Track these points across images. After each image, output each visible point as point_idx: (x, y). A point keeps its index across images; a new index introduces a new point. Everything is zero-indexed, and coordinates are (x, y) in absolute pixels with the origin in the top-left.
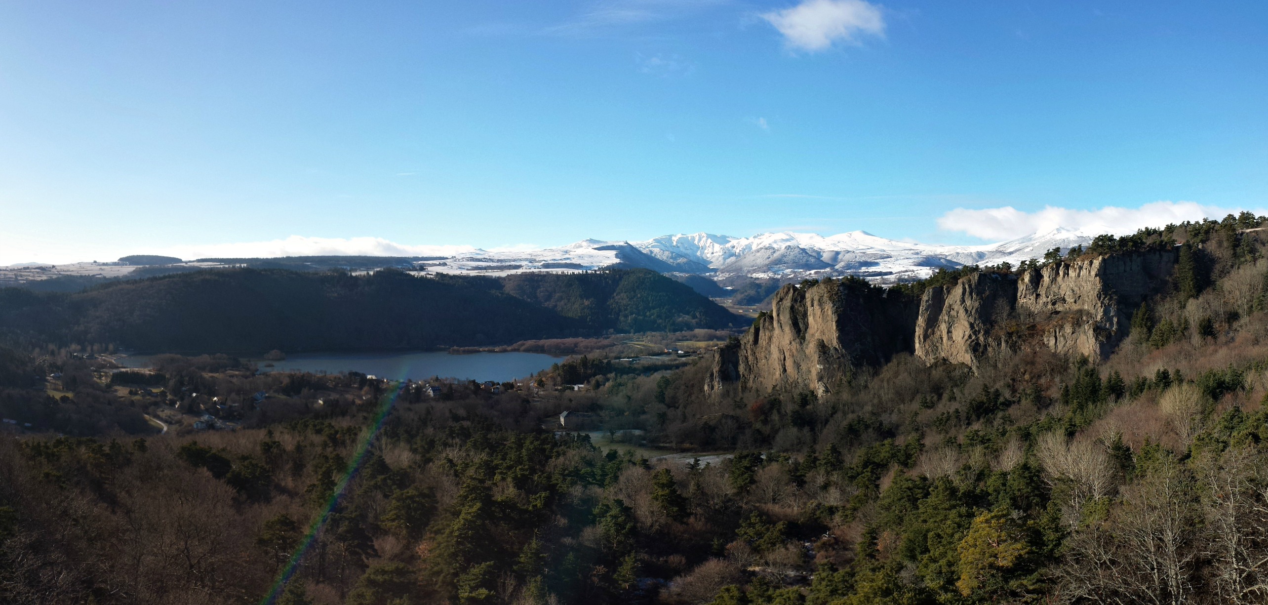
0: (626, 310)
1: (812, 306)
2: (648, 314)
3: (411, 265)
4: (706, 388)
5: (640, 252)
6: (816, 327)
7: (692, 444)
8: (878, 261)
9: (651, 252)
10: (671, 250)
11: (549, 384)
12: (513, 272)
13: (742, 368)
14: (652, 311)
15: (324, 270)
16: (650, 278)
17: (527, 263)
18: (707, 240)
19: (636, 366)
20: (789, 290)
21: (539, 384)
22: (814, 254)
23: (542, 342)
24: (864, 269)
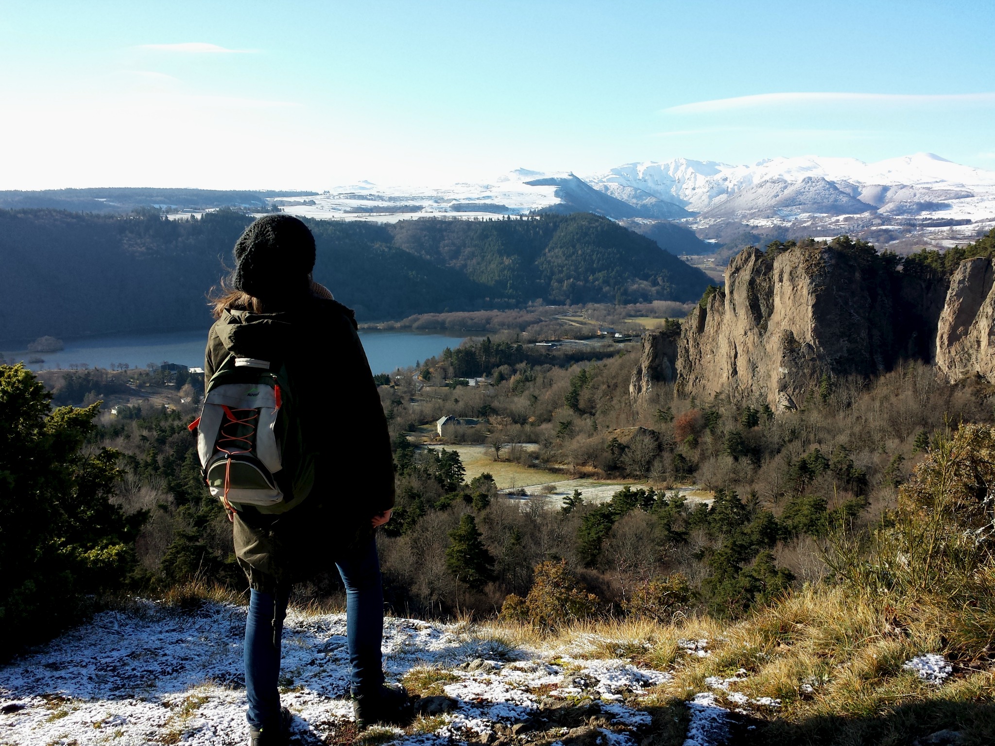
0: (561, 272)
1: (781, 280)
2: (591, 278)
3: (264, 202)
4: (631, 389)
5: (590, 188)
6: (783, 312)
7: (595, 467)
8: (949, 202)
9: (607, 188)
10: (635, 185)
11: (436, 375)
12: (407, 216)
13: (679, 364)
14: (597, 275)
15: (126, 210)
16: (597, 227)
17: (431, 202)
18: (687, 168)
19: (555, 353)
20: (750, 256)
21: (425, 377)
22: (848, 190)
23: (442, 316)
24: (925, 214)
